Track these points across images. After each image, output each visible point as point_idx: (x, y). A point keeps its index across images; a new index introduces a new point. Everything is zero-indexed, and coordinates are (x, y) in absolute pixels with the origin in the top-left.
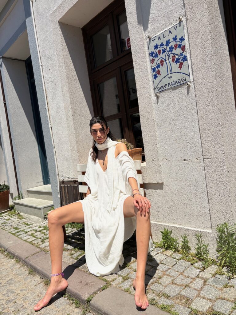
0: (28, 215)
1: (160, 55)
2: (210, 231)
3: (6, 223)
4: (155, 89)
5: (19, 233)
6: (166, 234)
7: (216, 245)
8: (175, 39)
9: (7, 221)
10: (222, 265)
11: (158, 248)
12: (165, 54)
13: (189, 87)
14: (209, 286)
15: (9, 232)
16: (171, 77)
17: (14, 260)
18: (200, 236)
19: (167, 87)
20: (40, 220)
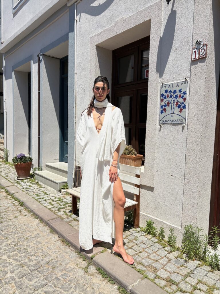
0: (46, 185)
1: (168, 98)
2: (180, 228)
3: (29, 189)
4: (160, 121)
5: (40, 200)
6: (149, 223)
7: (182, 238)
8: (180, 91)
9: (29, 187)
10: (183, 252)
11: (143, 232)
12: (171, 98)
13: (183, 127)
14: (171, 264)
15: (33, 198)
16: (173, 116)
17: (38, 220)
18: (173, 230)
19: (169, 122)
20: (56, 192)
